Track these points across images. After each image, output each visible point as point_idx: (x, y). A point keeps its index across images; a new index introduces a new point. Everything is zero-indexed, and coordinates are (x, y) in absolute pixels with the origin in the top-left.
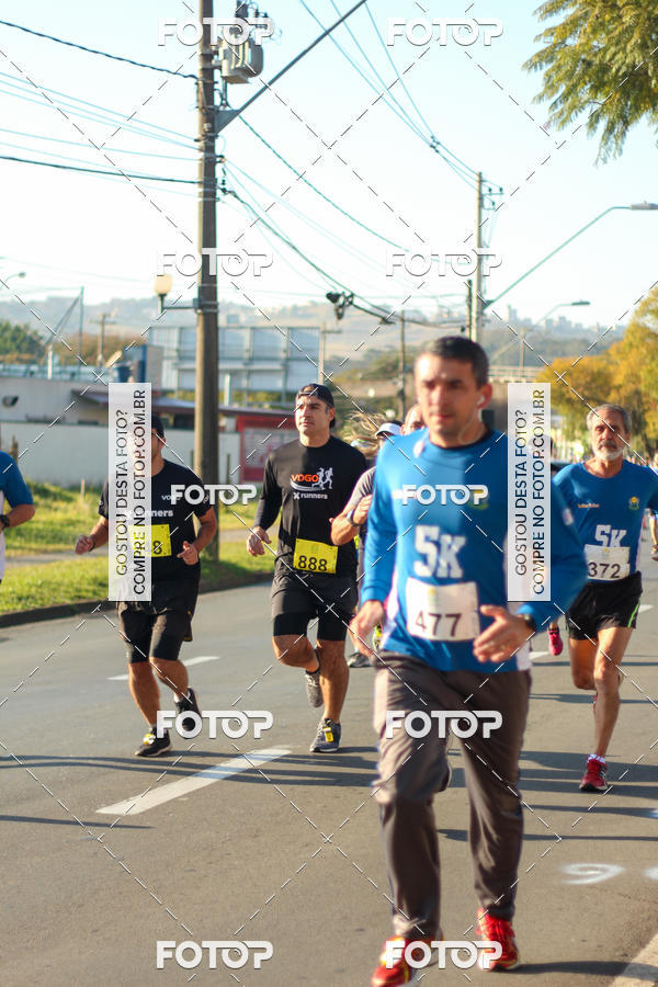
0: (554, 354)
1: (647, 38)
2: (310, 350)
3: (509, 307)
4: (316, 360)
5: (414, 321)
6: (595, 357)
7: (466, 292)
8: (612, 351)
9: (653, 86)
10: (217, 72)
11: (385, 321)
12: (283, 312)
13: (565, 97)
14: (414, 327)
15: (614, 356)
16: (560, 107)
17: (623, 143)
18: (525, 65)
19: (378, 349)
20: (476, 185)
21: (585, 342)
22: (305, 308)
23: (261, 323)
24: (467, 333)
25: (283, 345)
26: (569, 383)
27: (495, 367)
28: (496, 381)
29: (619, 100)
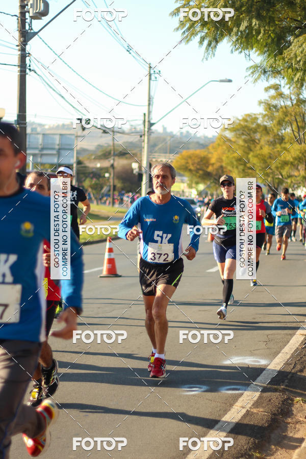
0: (183, 148)
1: (227, 2)
2: (70, 145)
3: (163, 126)
4: (72, 149)
5: (118, 132)
6: (203, 150)
7: (143, 119)
8: (210, 148)
9: (229, 25)
10: (27, 14)
11: (105, 132)
12: (58, 127)
13: (189, 29)
14: (119, 135)
15: (211, 150)
16: (186, 34)
17: (215, 51)
18: (171, 14)
19: (102, 145)
20: (148, 69)
21: (198, 143)
22: (68, 125)
23: (48, 132)
24: (143, 138)
25: (57, 142)
26: (190, 162)
27: (156, 154)
28: (156, 161)
29: (214, 31)
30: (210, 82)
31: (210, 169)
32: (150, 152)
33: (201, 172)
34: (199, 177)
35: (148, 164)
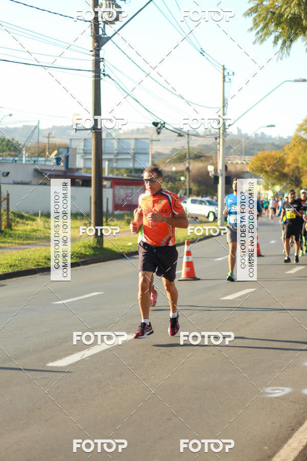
0: (259, 150)
2: (145, 149)
4: (147, 154)
5: (193, 135)
6: (278, 151)
8: (286, 148)
9: (304, 23)
11: (180, 135)
12: (132, 132)
13: (263, 29)
14: (194, 138)
15: (287, 151)
16: (260, 34)
17: (290, 50)
18: (244, 14)
19: (176, 148)
20: (222, 71)
21: (273, 144)
22: (143, 129)
23: (122, 137)
24: (218, 140)
25: (133, 147)
26: (266, 163)
27: (231, 156)
28: (232, 163)
29: (288, 30)
30: (284, 82)
31: (286, 170)
32: (226, 154)
33: (277, 173)
34: (275, 178)
35: (224, 166)
